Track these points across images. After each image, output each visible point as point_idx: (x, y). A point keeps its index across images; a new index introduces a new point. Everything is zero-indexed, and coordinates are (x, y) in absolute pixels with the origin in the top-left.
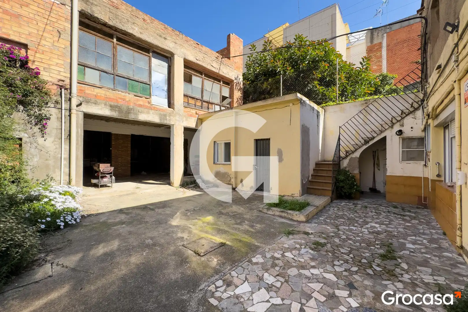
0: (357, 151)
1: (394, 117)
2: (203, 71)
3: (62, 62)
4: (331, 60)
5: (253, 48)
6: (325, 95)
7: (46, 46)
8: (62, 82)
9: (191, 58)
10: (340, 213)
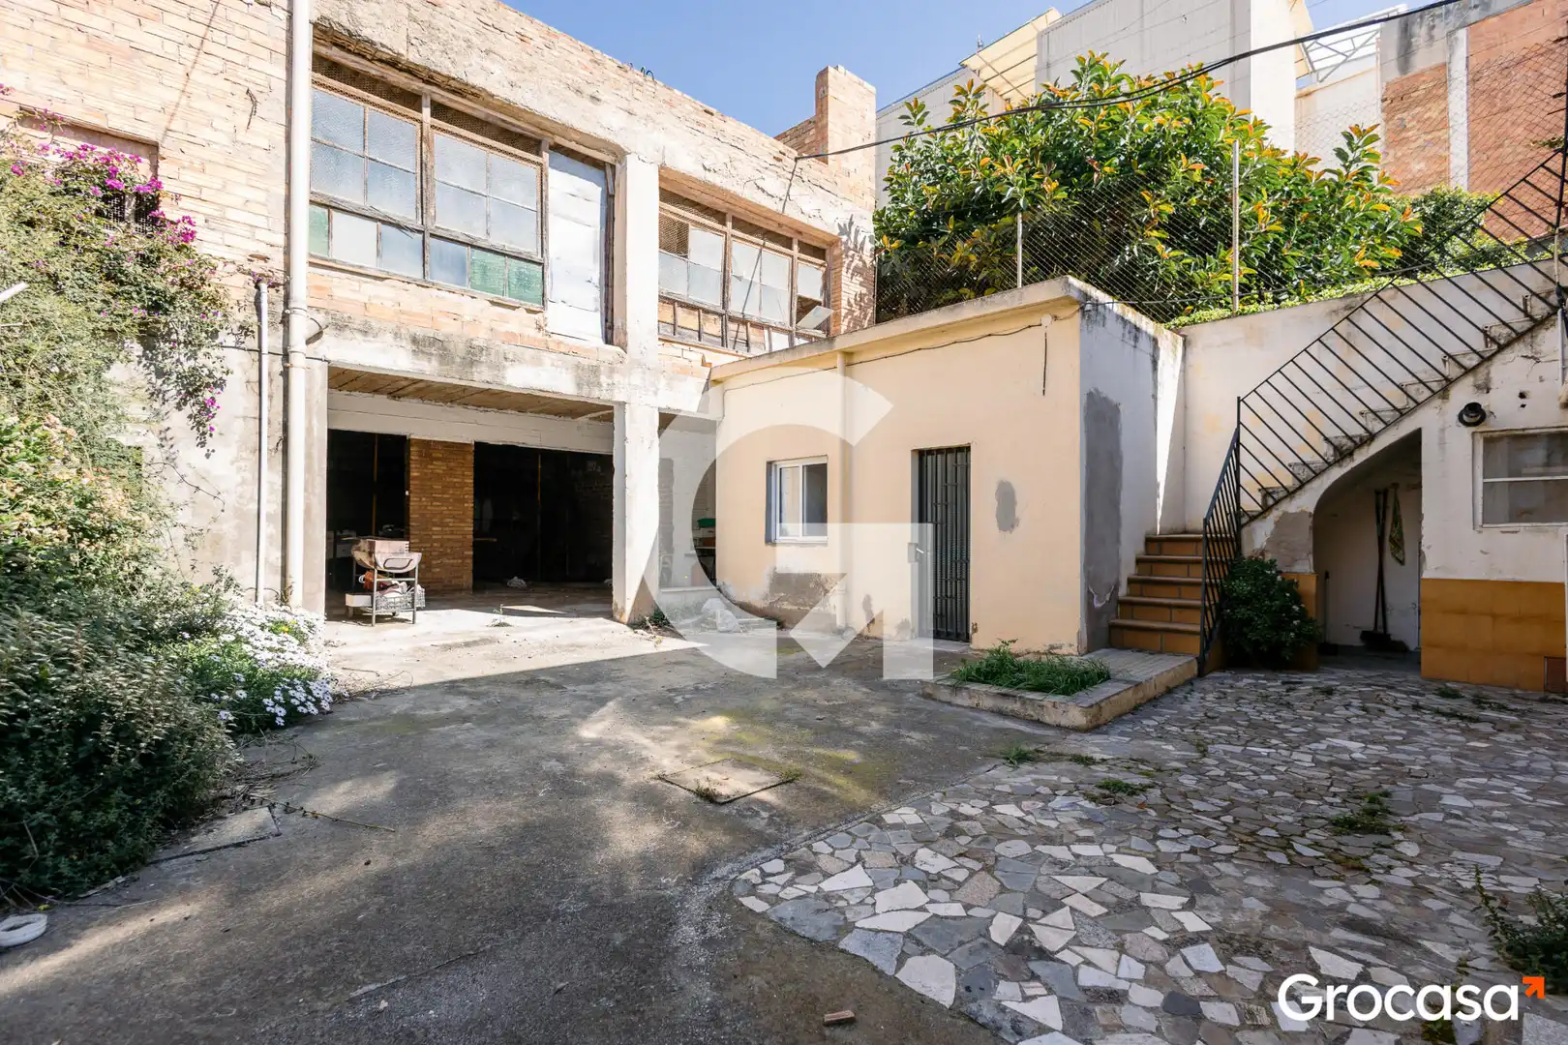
0: (1308, 486)
1: (1451, 357)
2: (728, 209)
3: (261, 196)
4: (1215, 146)
5: (915, 116)
6: (1192, 284)
7: (214, 146)
8: (262, 263)
9: (686, 164)
10: (1223, 710)
